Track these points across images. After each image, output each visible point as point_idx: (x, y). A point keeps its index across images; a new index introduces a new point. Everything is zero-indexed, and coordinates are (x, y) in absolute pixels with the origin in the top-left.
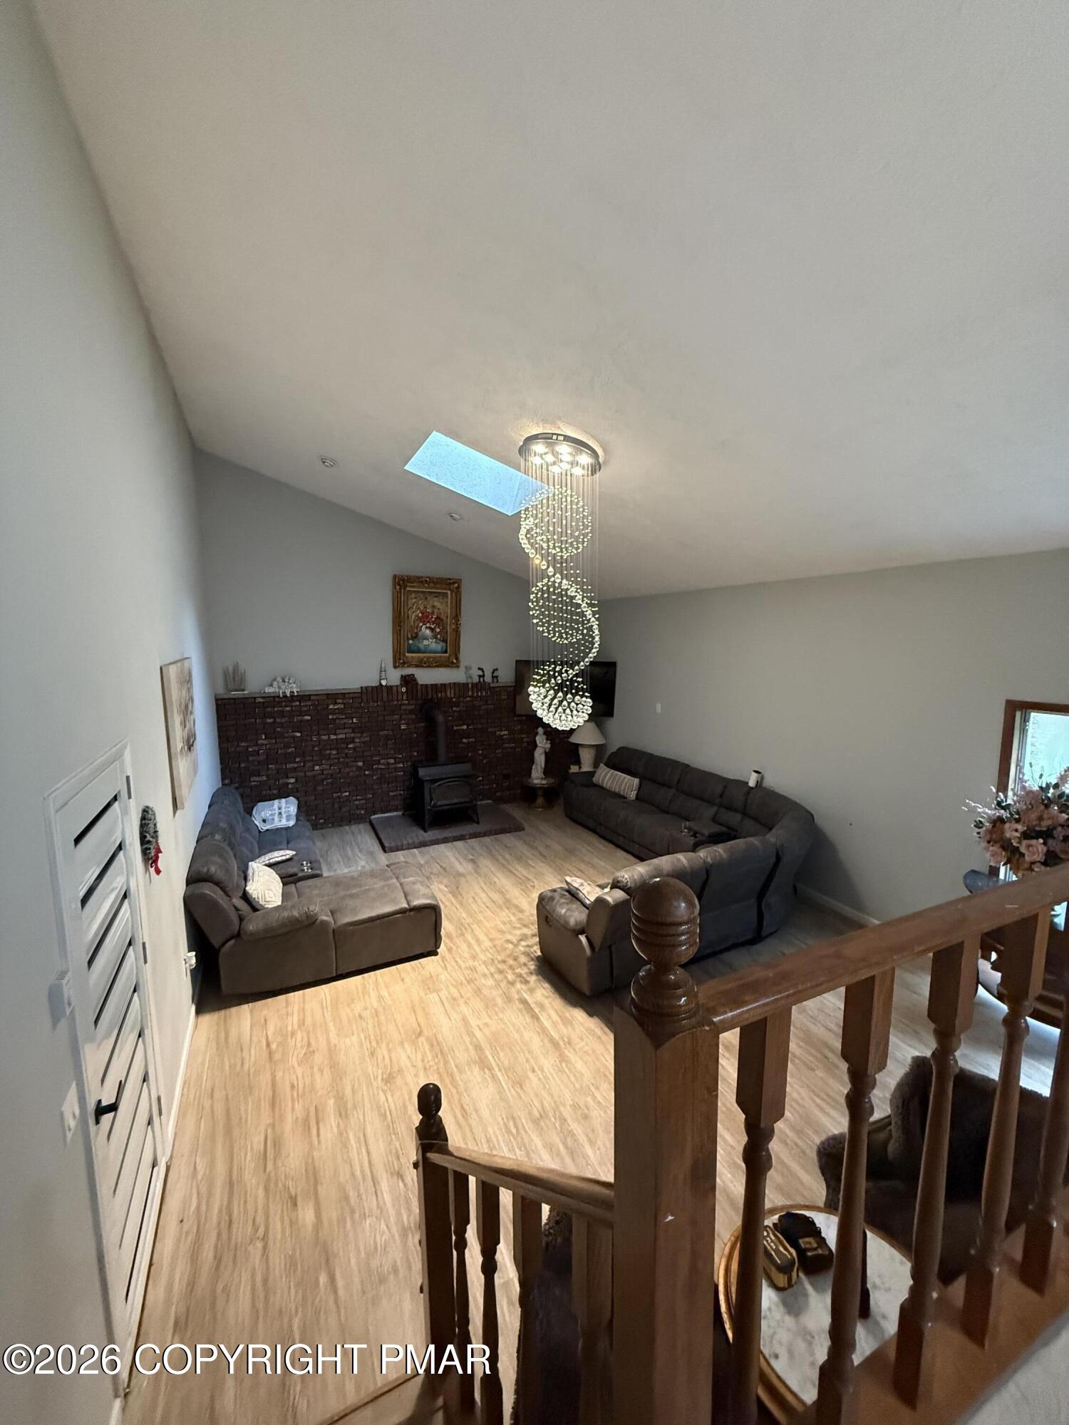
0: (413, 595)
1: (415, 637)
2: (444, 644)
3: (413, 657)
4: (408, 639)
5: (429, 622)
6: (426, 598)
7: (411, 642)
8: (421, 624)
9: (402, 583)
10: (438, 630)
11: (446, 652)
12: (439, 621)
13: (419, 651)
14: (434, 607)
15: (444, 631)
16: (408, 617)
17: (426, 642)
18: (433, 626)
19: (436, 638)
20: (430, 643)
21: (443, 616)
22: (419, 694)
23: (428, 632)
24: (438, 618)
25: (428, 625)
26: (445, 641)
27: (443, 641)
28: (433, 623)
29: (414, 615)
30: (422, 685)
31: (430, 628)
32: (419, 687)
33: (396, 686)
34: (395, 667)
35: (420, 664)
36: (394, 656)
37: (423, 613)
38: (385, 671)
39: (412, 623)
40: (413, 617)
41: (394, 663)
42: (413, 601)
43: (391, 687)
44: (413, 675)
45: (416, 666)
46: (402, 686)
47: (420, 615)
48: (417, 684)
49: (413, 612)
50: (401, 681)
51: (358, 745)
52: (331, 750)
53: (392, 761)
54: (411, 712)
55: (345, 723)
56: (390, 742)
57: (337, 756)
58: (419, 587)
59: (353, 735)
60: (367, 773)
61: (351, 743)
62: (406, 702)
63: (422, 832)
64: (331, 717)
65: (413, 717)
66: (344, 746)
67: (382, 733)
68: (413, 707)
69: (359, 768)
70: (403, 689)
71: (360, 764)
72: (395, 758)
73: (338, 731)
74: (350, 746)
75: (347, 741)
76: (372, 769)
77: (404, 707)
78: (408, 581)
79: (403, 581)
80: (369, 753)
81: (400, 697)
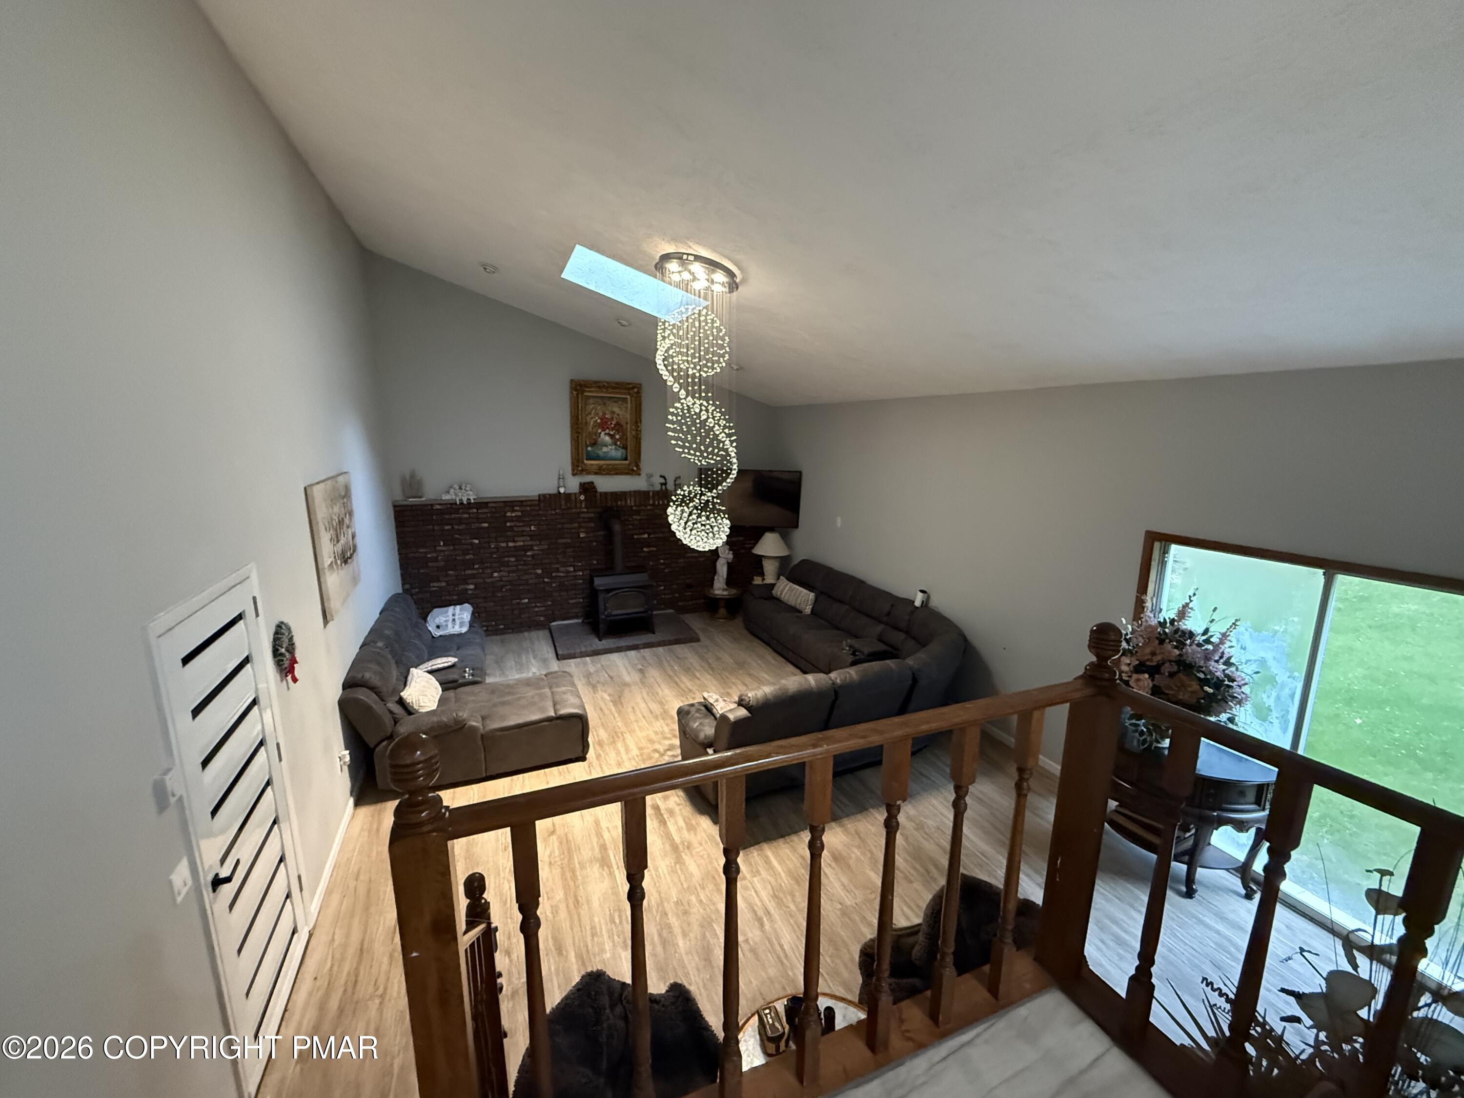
0: (591, 401)
1: (594, 444)
2: (623, 451)
3: (592, 465)
4: (587, 446)
5: (608, 428)
6: (605, 404)
7: (589, 449)
8: (600, 431)
9: (579, 388)
10: (617, 437)
11: (626, 459)
12: (619, 427)
13: (598, 458)
14: (613, 412)
15: (624, 438)
16: (586, 423)
17: (605, 449)
18: (612, 433)
19: (616, 445)
20: (609, 448)
21: (623, 423)
22: (598, 502)
23: (607, 438)
24: (618, 424)
25: (607, 431)
26: (625, 447)
27: (623, 448)
28: (613, 429)
29: (593, 420)
30: (601, 493)
31: (609, 435)
32: (598, 495)
33: (575, 494)
34: (574, 475)
35: (600, 471)
36: (573, 464)
37: (601, 419)
38: (563, 478)
39: (590, 429)
40: (592, 423)
41: (573, 470)
42: (591, 407)
43: (570, 494)
44: (592, 483)
45: (596, 473)
46: (581, 493)
47: (599, 421)
48: (596, 491)
49: (592, 418)
50: (580, 489)
51: (536, 552)
52: (509, 557)
53: (572, 569)
54: (590, 520)
55: (523, 531)
56: (568, 550)
57: (515, 563)
58: (597, 392)
59: (530, 543)
60: (546, 580)
61: (529, 550)
62: (585, 510)
63: (597, 640)
64: (508, 524)
65: (593, 525)
66: (523, 553)
67: (560, 541)
68: (592, 515)
69: (538, 576)
70: (582, 497)
71: (539, 571)
72: (574, 566)
73: (516, 539)
74: (529, 553)
75: (525, 549)
76: (551, 577)
77: (583, 515)
78: (586, 386)
79: (580, 385)
80: (547, 561)
81: (578, 505)
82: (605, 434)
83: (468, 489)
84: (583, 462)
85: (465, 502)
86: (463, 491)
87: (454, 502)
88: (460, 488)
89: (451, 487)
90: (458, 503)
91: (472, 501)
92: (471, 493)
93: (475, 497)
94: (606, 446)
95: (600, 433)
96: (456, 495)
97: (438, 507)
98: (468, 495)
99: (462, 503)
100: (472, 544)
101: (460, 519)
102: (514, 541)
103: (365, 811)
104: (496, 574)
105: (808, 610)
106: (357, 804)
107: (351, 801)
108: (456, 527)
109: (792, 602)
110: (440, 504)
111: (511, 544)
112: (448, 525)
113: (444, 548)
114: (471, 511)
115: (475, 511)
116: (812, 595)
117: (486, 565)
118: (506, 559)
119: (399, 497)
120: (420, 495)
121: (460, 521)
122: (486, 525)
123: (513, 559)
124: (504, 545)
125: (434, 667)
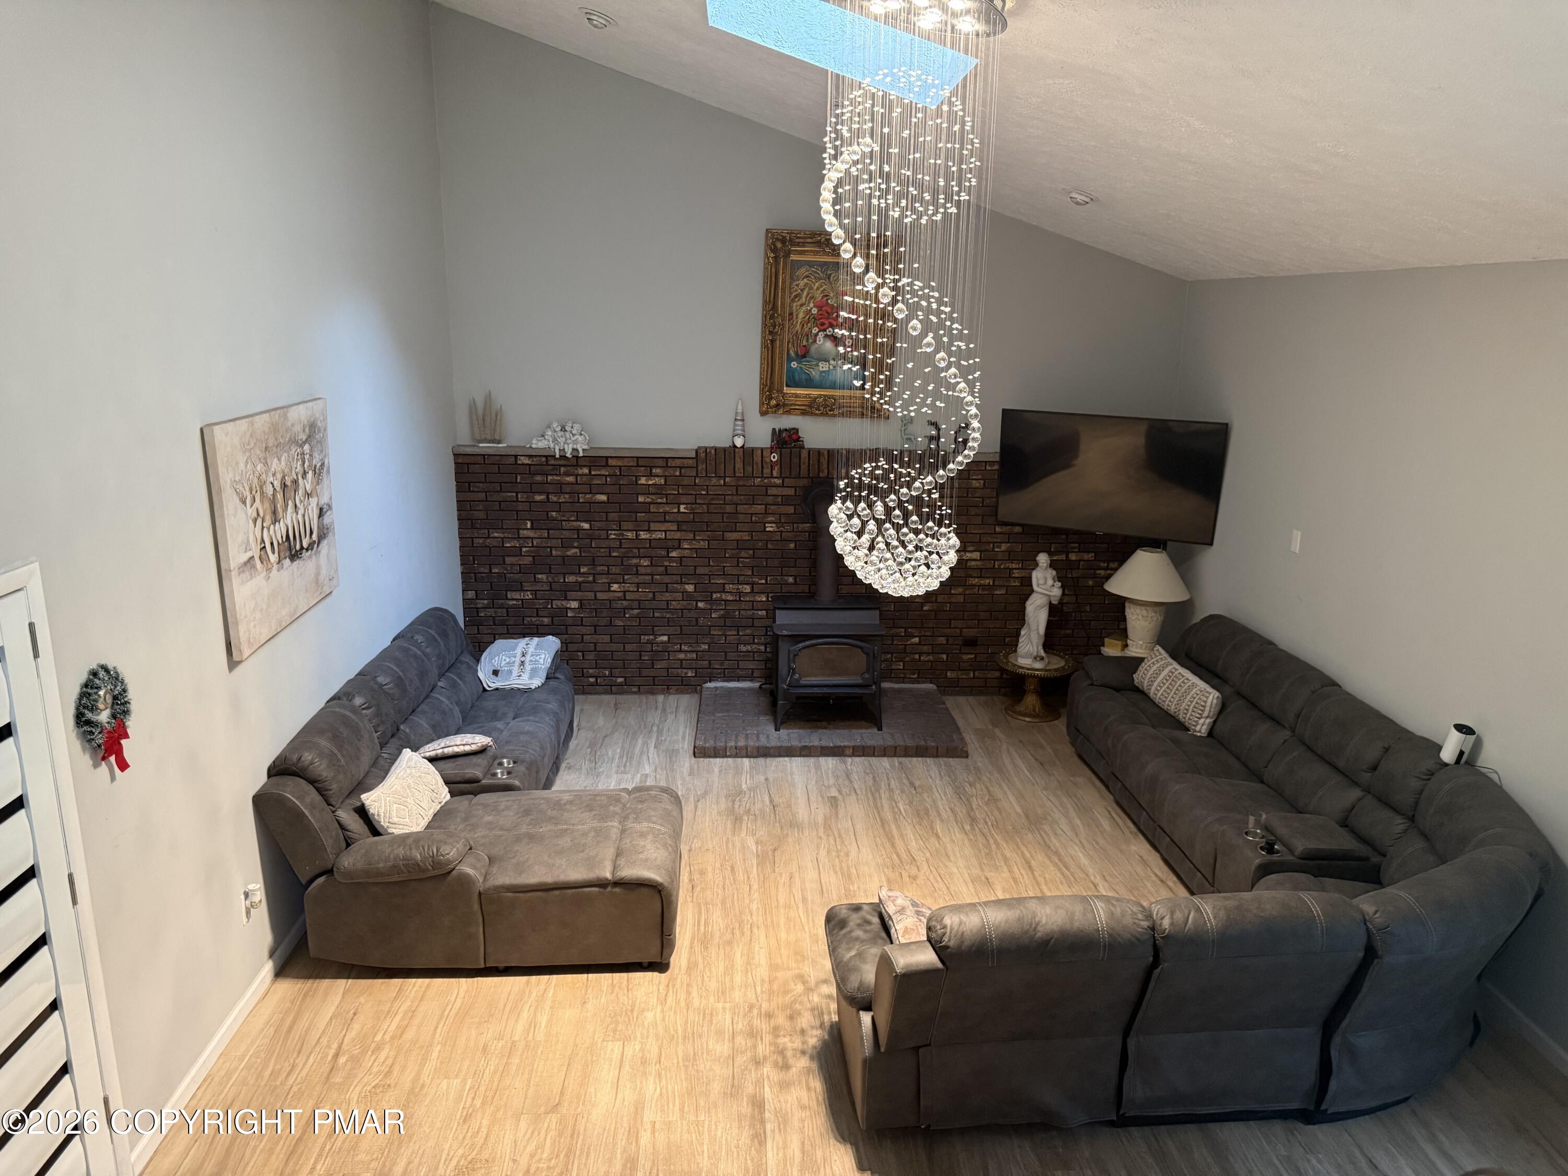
0: (802, 271)
1: (804, 355)
3: (797, 396)
4: (790, 360)
5: (834, 324)
6: (829, 277)
7: (794, 365)
8: (815, 329)
9: (780, 246)
10: (848, 341)
12: (852, 324)
13: (809, 383)
16: (791, 314)
17: (823, 366)
18: (839, 334)
20: (834, 368)
22: (804, 467)
24: (849, 317)
25: (830, 331)
26: (861, 363)
27: (857, 365)
28: (842, 327)
29: (804, 308)
30: (809, 451)
31: (833, 338)
32: (804, 454)
33: (762, 449)
34: (763, 413)
35: (812, 409)
36: (762, 391)
37: (820, 308)
38: (743, 420)
39: (798, 327)
40: (801, 315)
41: (761, 404)
42: (802, 283)
43: (753, 450)
44: (796, 431)
45: (804, 413)
46: (772, 450)
47: (815, 311)
48: (802, 447)
49: (802, 305)
50: (772, 441)
51: (686, 553)
52: (640, 557)
53: (747, 589)
54: (786, 501)
55: (665, 513)
56: (743, 554)
57: (649, 570)
58: (816, 253)
59: (678, 535)
60: (701, 605)
61: (674, 548)
62: (778, 481)
63: (771, 728)
64: (641, 499)
65: (791, 510)
66: (664, 553)
67: (729, 536)
68: (791, 492)
69: (687, 596)
70: (775, 457)
71: (690, 588)
72: (752, 584)
73: (653, 526)
74: (674, 554)
75: (668, 545)
76: (709, 600)
77: (773, 491)
78: (793, 243)
79: (783, 241)
80: (705, 570)
81: (767, 471)
82: (826, 336)
83: (574, 432)
84: (780, 391)
85: (569, 455)
86: (568, 435)
87: (552, 454)
88: (563, 429)
89: (549, 427)
90: (557, 456)
91: (581, 454)
92: (580, 438)
93: (585, 447)
94: (826, 360)
95: (817, 335)
96: (555, 440)
97: (527, 461)
98: (576, 442)
99: (563, 457)
100: (578, 530)
101: (561, 484)
102: (649, 530)
103: (289, 987)
104: (615, 587)
105: (1202, 727)
106: (280, 972)
107: (268, 968)
108: (553, 498)
109: (1171, 704)
110: (530, 456)
111: (643, 535)
112: (540, 493)
113: (531, 534)
114: (580, 472)
115: (586, 471)
116: (1212, 697)
117: (600, 568)
118: (635, 561)
119: (464, 438)
120: (497, 438)
121: (560, 488)
122: (603, 498)
123: (645, 562)
124: (630, 535)
125: (446, 750)
